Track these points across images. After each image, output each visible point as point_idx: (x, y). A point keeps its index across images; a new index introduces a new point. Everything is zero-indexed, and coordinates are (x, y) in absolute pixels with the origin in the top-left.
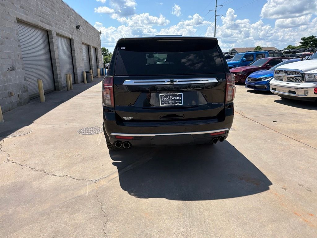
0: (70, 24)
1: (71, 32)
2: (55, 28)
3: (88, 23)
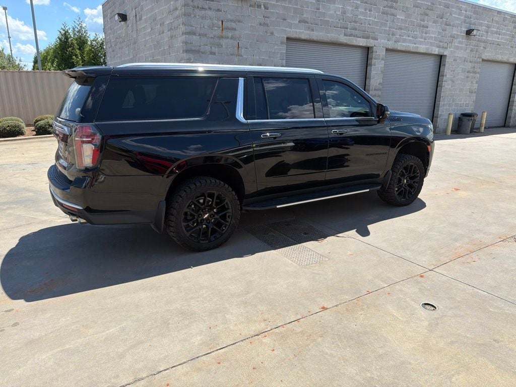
0: (444, 30)
1: (441, 44)
2: (386, 41)
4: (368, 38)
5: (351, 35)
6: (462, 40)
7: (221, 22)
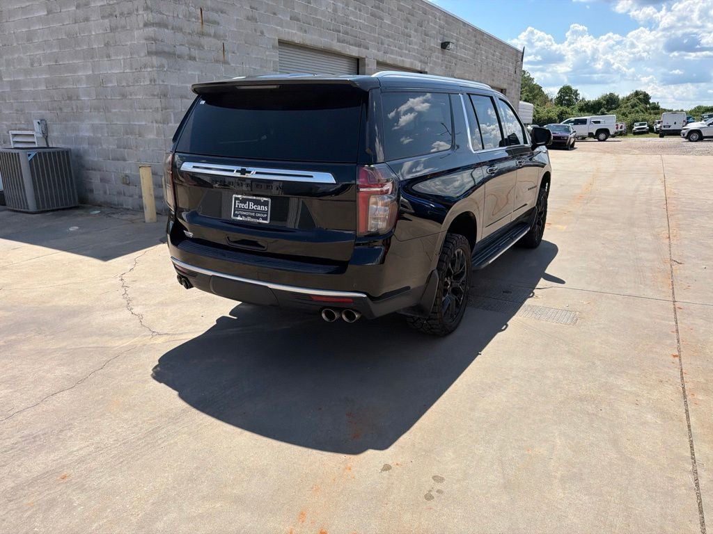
0: (424, 41)
1: (422, 58)
2: (376, 52)
3: (482, 33)
4: (359, 46)
5: (343, 41)
6: (438, 53)
7: (200, 10)
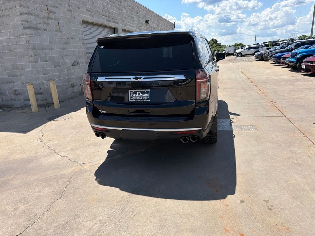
0: (139, 20)
2: (121, 25)
4: (114, 22)
5: (108, 21)
6: (144, 25)
7: (46, 7)
